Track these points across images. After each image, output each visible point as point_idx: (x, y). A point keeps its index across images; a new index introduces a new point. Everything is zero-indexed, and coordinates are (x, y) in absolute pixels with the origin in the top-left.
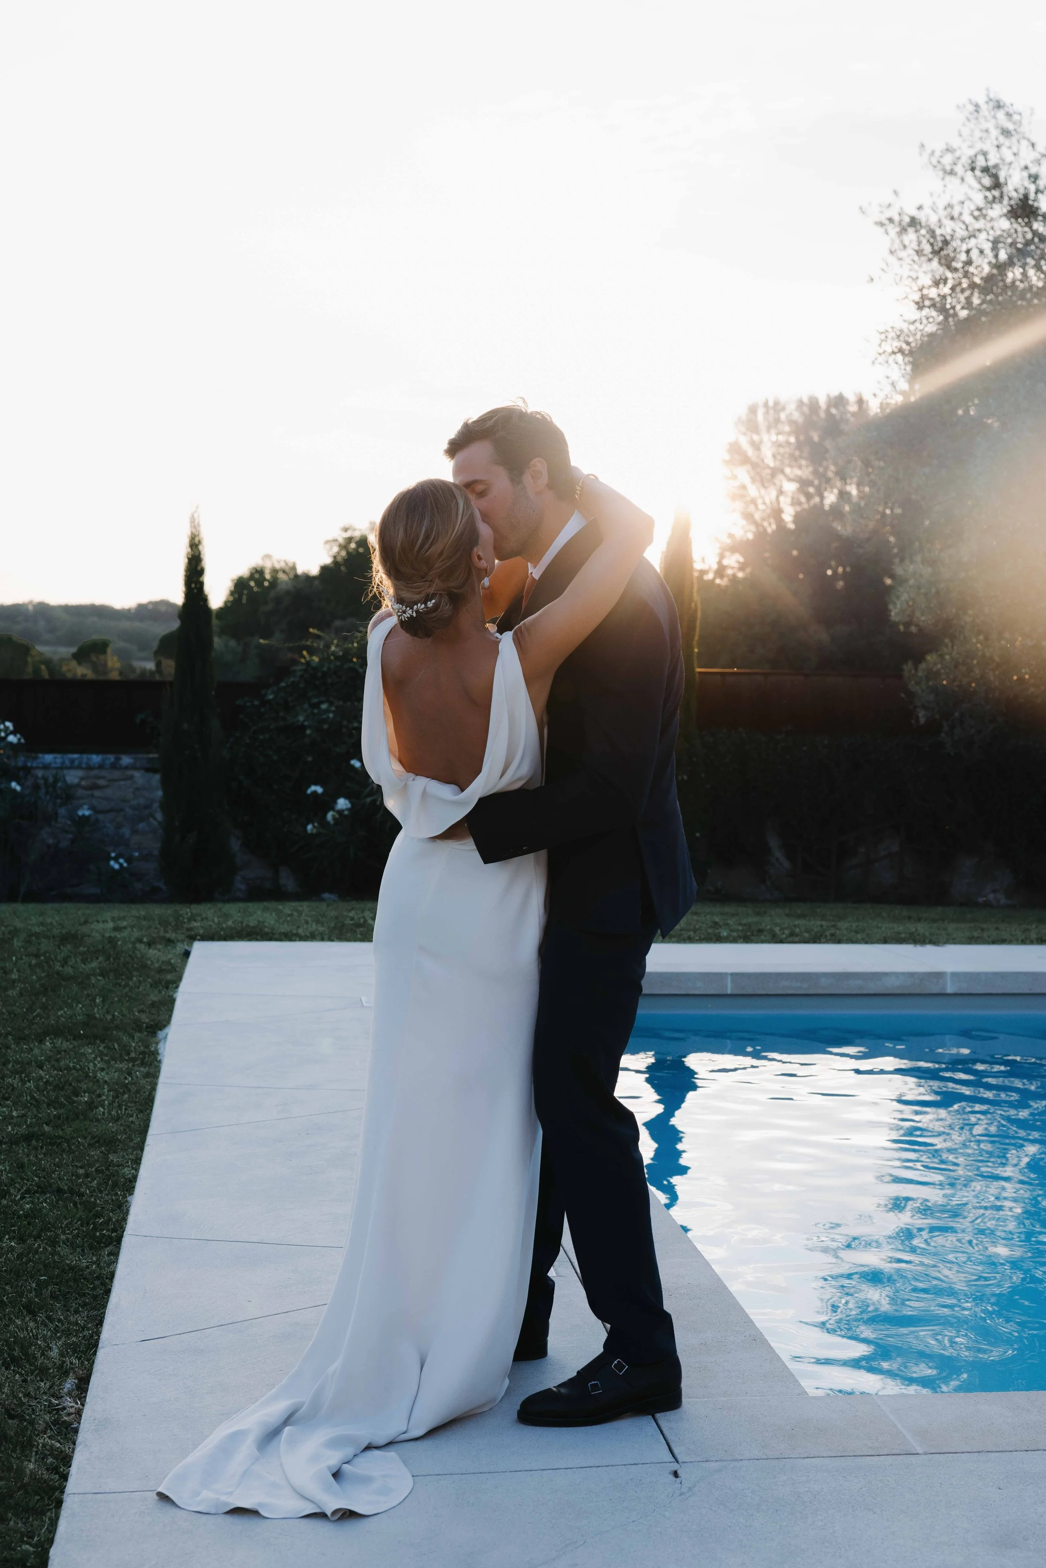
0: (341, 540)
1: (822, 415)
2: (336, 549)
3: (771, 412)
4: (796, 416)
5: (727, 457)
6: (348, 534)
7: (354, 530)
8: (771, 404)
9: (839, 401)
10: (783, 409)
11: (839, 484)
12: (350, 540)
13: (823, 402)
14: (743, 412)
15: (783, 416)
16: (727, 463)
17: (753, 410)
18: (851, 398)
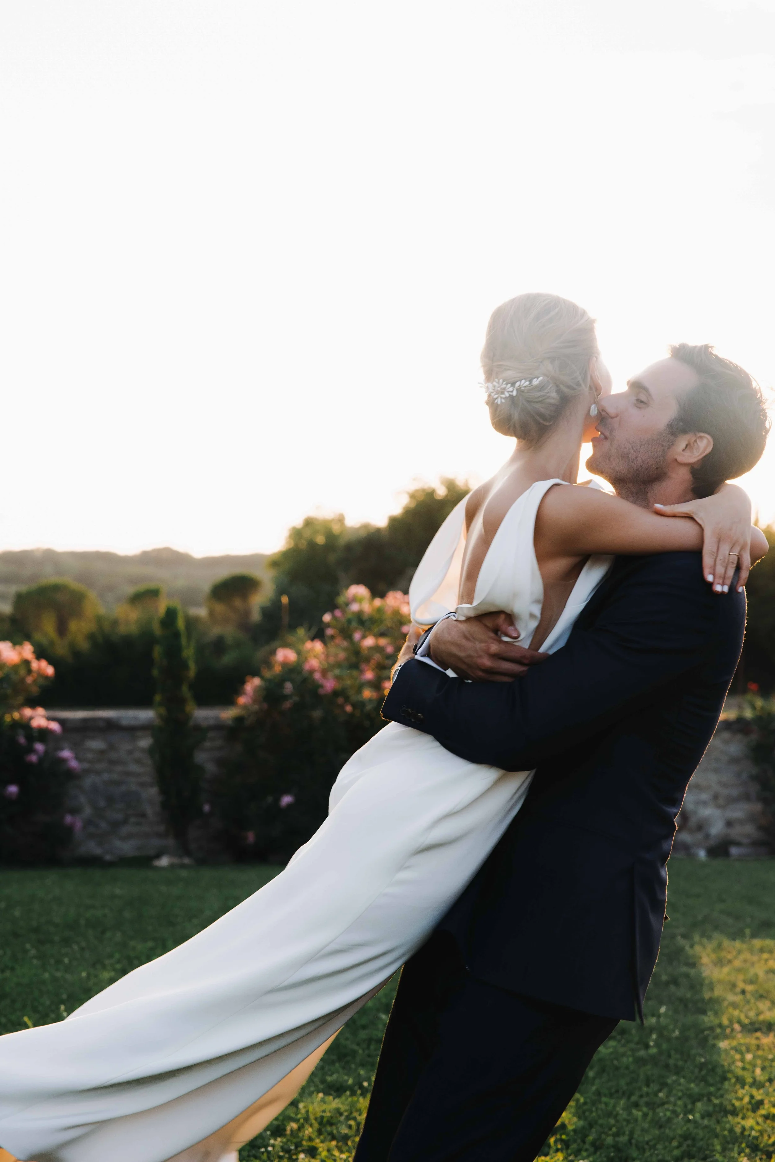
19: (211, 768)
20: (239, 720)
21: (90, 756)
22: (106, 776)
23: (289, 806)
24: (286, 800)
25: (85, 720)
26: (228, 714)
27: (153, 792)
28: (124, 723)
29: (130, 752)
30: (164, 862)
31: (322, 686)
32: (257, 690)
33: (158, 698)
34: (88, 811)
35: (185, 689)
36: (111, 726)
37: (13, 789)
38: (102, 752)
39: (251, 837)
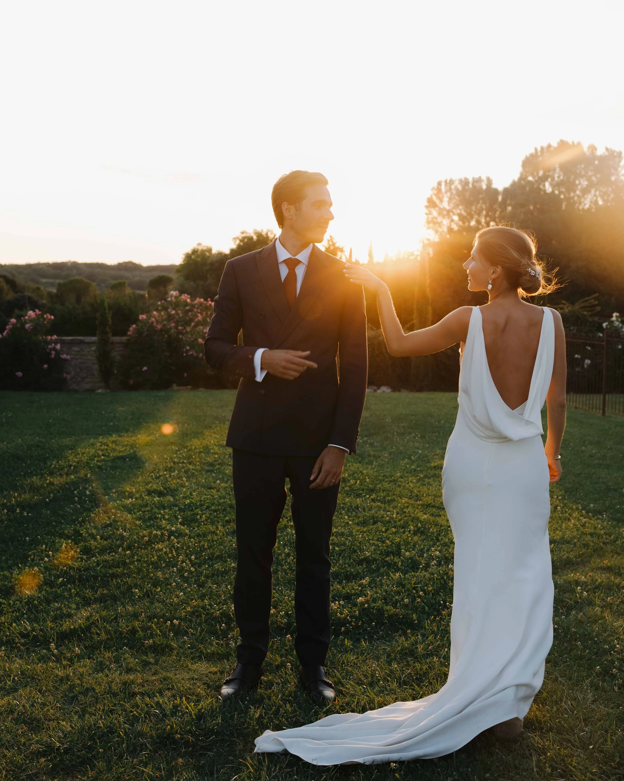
0: (240, 238)
1: (471, 186)
2: (238, 242)
3: (448, 185)
4: (460, 188)
5: (427, 204)
6: (244, 235)
7: (247, 233)
8: (448, 181)
9: (479, 180)
10: (453, 183)
11: (476, 217)
12: (244, 238)
13: (471, 180)
14: (435, 185)
15: (453, 187)
16: (427, 207)
17: (439, 184)
18: (484, 178)
19: (118, 358)
20: (128, 340)
21: (74, 353)
22: (80, 360)
23: (146, 370)
24: (145, 368)
25: (72, 340)
26: (124, 339)
27: (96, 367)
28: (86, 341)
29: (89, 352)
30: (100, 391)
31: (157, 327)
32: (135, 329)
33: (98, 332)
34: (73, 373)
35: (107, 329)
36: (81, 342)
37: (46, 366)
38: (79, 351)
39: (131, 382)
